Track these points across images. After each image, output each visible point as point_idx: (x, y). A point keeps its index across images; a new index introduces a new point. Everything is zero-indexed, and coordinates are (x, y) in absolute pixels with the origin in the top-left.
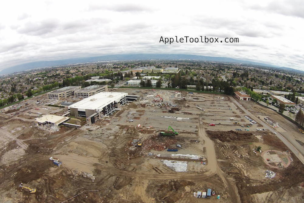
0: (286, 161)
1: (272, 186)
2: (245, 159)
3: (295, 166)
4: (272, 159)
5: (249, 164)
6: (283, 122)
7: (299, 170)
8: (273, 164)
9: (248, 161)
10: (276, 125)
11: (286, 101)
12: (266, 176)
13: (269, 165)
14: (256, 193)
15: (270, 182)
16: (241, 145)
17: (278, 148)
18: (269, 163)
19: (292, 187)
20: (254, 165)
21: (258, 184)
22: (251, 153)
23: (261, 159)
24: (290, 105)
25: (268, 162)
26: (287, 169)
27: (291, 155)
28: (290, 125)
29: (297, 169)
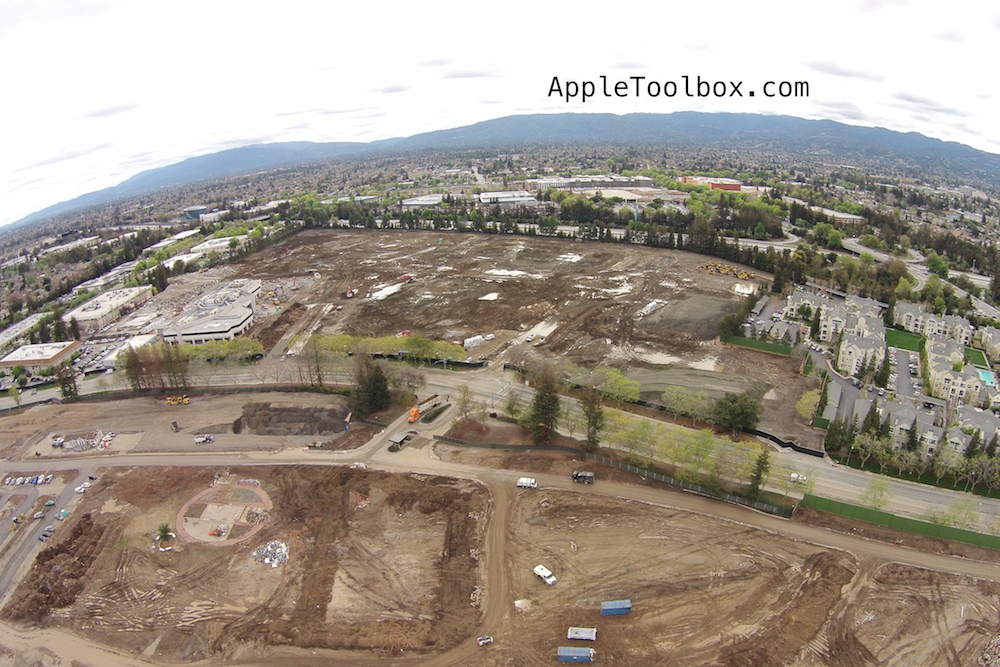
0: (249, 498)
1: (317, 564)
2: (178, 586)
3: (283, 485)
4: (221, 522)
5: (203, 583)
6: (104, 417)
7: (303, 482)
8: (238, 530)
9: (190, 582)
10: (103, 438)
11: (50, 351)
12: (274, 565)
13: (236, 541)
14: (324, 609)
15: (299, 563)
16: (114, 567)
17: (186, 488)
18: (230, 537)
19: (350, 522)
20: (213, 573)
21: (294, 592)
22: (161, 558)
23: (200, 547)
24: (68, 357)
25: (223, 538)
26: (278, 507)
27: (234, 475)
28: (127, 410)
29: (295, 487)
